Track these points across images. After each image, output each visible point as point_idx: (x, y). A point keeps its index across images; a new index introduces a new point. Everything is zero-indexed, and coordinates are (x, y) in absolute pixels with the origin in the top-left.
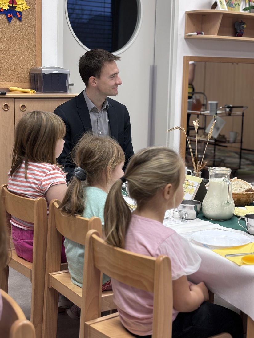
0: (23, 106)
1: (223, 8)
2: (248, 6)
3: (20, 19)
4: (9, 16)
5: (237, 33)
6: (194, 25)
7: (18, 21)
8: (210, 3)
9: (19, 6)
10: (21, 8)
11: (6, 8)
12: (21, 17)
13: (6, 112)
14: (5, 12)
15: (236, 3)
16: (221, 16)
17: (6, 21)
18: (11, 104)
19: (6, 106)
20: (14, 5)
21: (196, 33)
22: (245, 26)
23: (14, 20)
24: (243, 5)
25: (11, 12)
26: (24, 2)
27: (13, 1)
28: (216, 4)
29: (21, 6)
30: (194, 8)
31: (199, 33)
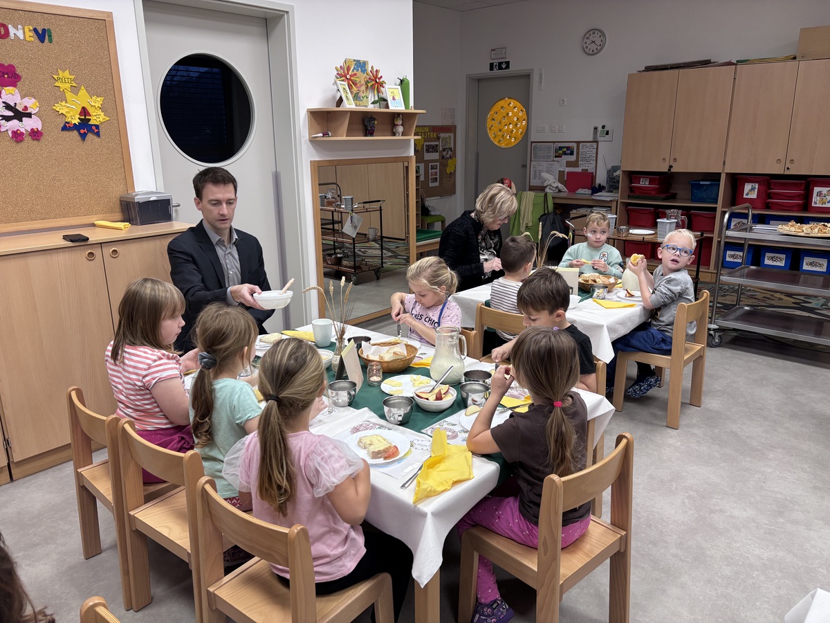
0: (115, 251)
1: (349, 105)
2: (377, 99)
3: (98, 134)
4: (82, 131)
5: (368, 132)
6: (319, 124)
7: (95, 137)
8: (334, 97)
9: (95, 118)
10: (98, 120)
11: (76, 121)
12: (99, 132)
13: (92, 262)
14: (76, 127)
15: (363, 95)
16: (349, 114)
17: (79, 138)
18: (97, 252)
19: (90, 254)
20: (87, 117)
21: (321, 135)
22: (376, 122)
23: (90, 136)
24: (372, 97)
25: (85, 127)
26: (100, 112)
27: (84, 111)
28: (341, 100)
29: (97, 118)
30: (316, 104)
31: (325, 134)
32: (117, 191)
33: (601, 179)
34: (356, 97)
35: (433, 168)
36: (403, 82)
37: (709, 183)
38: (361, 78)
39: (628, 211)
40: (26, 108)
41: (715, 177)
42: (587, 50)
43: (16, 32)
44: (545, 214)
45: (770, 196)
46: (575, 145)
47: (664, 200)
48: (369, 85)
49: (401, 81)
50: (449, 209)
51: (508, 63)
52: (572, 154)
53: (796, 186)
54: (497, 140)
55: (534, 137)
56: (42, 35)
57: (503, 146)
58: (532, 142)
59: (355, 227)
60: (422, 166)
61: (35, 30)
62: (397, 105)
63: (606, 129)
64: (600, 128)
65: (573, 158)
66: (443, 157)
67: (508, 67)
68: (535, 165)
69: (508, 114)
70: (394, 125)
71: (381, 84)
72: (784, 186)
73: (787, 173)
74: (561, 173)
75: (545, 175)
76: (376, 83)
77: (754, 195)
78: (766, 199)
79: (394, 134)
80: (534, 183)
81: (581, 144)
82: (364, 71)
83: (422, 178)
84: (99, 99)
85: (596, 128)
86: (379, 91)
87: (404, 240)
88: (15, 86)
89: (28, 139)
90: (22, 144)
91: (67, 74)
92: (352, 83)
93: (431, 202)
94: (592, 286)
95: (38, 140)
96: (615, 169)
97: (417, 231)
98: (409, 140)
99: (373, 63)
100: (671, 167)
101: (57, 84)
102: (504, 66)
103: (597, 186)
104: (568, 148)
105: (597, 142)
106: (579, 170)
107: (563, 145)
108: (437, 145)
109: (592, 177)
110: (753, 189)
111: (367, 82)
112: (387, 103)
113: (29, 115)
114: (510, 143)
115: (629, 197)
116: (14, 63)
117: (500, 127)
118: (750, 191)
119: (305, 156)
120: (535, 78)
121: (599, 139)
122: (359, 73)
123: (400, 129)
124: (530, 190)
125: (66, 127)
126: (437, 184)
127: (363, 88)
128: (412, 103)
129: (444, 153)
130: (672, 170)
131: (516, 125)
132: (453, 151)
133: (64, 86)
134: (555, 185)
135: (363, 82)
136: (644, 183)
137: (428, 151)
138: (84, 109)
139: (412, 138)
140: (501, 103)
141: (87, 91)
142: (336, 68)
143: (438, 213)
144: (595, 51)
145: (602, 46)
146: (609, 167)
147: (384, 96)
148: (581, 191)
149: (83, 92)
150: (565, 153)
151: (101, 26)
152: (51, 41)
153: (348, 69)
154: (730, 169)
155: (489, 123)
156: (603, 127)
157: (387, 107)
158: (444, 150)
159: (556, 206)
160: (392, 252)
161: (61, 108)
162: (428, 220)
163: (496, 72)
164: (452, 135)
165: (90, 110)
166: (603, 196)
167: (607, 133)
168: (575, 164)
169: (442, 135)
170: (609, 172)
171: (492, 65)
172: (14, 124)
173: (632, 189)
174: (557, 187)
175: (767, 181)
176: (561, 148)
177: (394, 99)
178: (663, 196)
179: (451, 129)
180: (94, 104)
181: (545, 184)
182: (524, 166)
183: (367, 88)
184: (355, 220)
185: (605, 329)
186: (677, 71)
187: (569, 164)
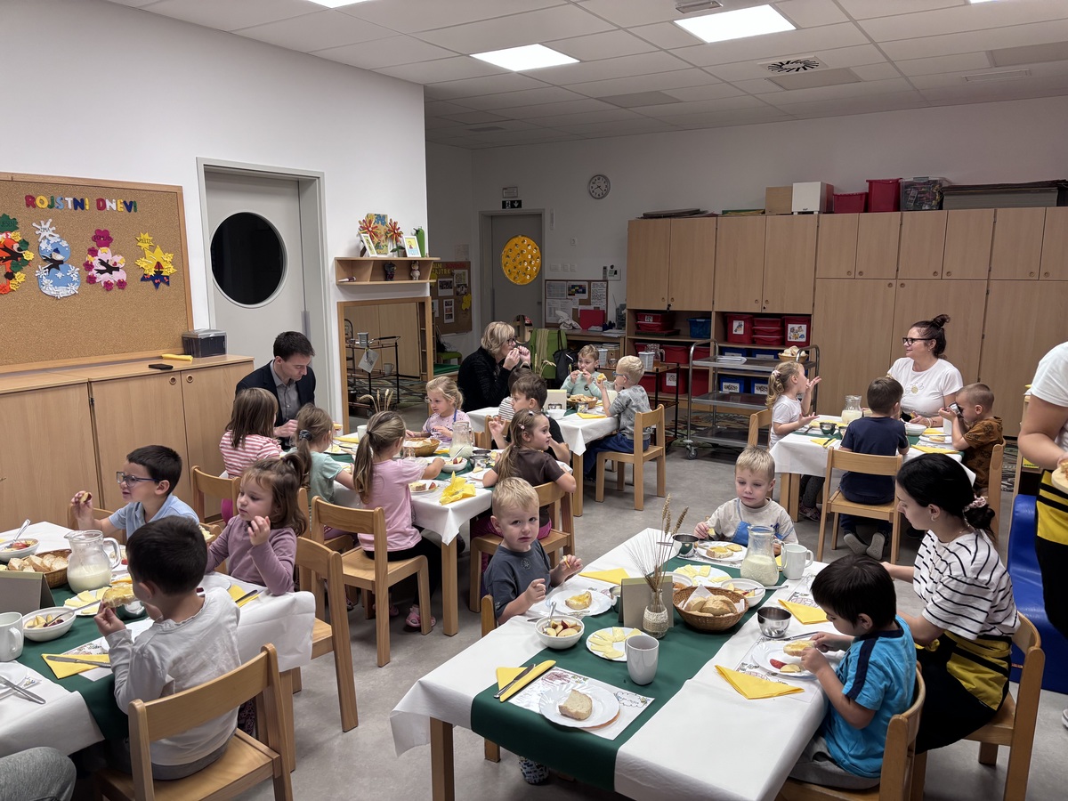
0: (190, 377)
1: (372, 254)
2: (395, 248)
3: (168, 283)
4: (156, 281)
5: (388, 277)
6: (345, 271)
7: (166, 286)
8: (358, 247)
9: (166, 270)
10: (168, 272)
11: (152, 273)
12: (169, 281)
13: (174, 386)
14: (152, 278)
15: (384, 244)
16: (372, 262)
17: (153, 287)
18: (177, 378)
19: (173, 379)
20: (160, 270)
21: (347, 280)
23: (162, 285)
24: (391, 246)
25: (159, 278)
26: (170, 266)
27: (159, 265)
28: (365, 249)
29: (168, 270)
30: (343, 254)
31: (351, 279)
32: (180, 330)
33: (611, 317)
34: (377, 246)
35: (447, 304)
36: (418, 233)
37: (703, 320)
38: (382, 229)
39: (635, 346)
40: (115, 263)
41: (707, 315)
42: (593, 194)
43: (111, 205)
44: (559, 350)
45: (754, 332)
46: (586, 284)
47: (667, 336)
48: (389, 235)
49: (417, 231)
50: (464, 345)
51: (520, 202)
52: (584, 292)
53: (772, 323)
54: (513, 277)
55: (548, 275)
56: (129, 206)
57: (518, 282)
58: (546, 280)
59: (371, 363)
60: (436, 302)
61: (125, 202)
62: (414, 253)
63: (614, 269)
64: (609, 268)
65: (585, 296)
66: (458, 294)
67: (520, 206)
68: (550, 302)
69: (522, 252)
70: (411, 270)
71: (399, 235)
72: (764, 323)
73: (764, 311)
74: (575, 311)
75: (559, 313)
76: (394, 233)
77: (741, 332)
78: (751, 334)
79: (411, 278)
80: (550, 320)
81: (592, 283)
82: (384, 223)
83: (437, 315)
84: (170, 255)
85: (605, 268)
86: (397, 241)
87: (419, 378)
88: (108, 247)
89: (116, 288)
90: (110, 292)
91: (146, 236)
92: (373, 235)
93: (446, 339)
94: (577, 403)
95: (123, 288)
96: (623, 307)
97: (435, 366)
98: (425, 283)
99: (392, 216)
100: (669, 305)
101: (139, 244)
102: (516, 205)
103: (607, 323)
104: (580, 287)
105: (607, 281)
106: (591, 308)
107: (575, 283)
108: (451, 282)
109: (604, 314)
110: (740, 326)
111: (386, 233)
112: (405, 251)
113: (117, 269)
114: (525, 280)
115: (636, 334)
116: (109, 228)
117: (515, 264)
118: (738, 328)
119: (333, 296)
120: (547, 218)
121: (609, 278)
122: (380, 226)
123: (417, 274)
124: (546, 327)
125: (144, 279)
126: (452, 320)
127: (383, 238)
128: (427, 251)
129: (459, 290)
130: (671, 309)
131: (531, 262)
132: (468, 287)
133: (144, 246)
134: (569, 322)
135: (383, 233)
136: (649, 320)
137: (442, 287)
138: (158, 263)
139: (428, 282)
140: (515, 241)
141: (161, 249)
142: (360, 222)
143: (454, 350)
144: (601, 196)
145: (607, 191)
146: (618, 306)
147: (402, 245)
148: (593, 328)
149: (158, 250)
150: (577, 292)
151: (173, 197)
152: (135, 211)
153: (370, 222)
154: (718, 308)
155: (504, 260)
156: (612, 267)
157: (405, 255)
158: (459, 286)
159: (570, 343)
160: (407, 389)
161: (142, 263)
162: (444, 356)
163: (509, 210)
164: (466, 271)
165: (163, 264)
166: (613, 333)
167: (616, 273)
168: (587, 302)
169: (456, 271)
170: (617, 309)
171: (504, 203)
172: (106, 277)
173: (638, 326)
174: (571, 324)
175: (752, 319)
176: (573, 287)
177: (411, 247)
178: (665, 332)
179: (465, 265)
180: (167, 259)
181: (560, 322)
182: (540, 303)
183: (386, 238)
184: (370, 356)
185: (580, 432)
186: (669, 220)
187: (582, 302)
